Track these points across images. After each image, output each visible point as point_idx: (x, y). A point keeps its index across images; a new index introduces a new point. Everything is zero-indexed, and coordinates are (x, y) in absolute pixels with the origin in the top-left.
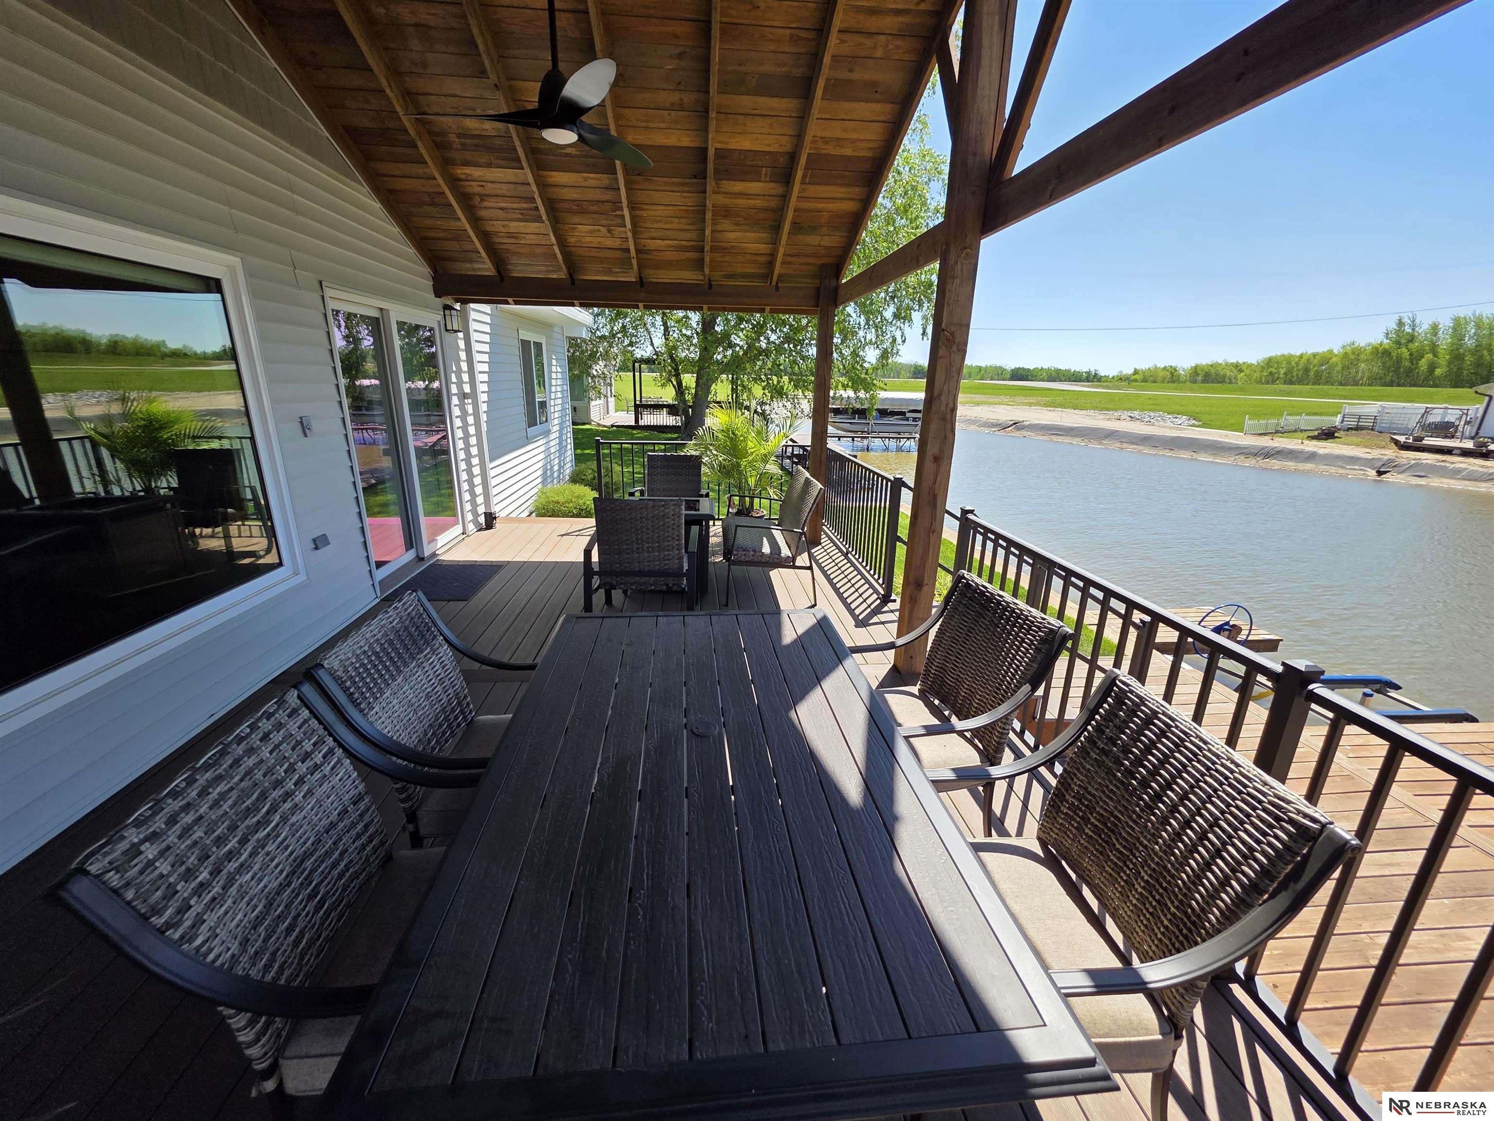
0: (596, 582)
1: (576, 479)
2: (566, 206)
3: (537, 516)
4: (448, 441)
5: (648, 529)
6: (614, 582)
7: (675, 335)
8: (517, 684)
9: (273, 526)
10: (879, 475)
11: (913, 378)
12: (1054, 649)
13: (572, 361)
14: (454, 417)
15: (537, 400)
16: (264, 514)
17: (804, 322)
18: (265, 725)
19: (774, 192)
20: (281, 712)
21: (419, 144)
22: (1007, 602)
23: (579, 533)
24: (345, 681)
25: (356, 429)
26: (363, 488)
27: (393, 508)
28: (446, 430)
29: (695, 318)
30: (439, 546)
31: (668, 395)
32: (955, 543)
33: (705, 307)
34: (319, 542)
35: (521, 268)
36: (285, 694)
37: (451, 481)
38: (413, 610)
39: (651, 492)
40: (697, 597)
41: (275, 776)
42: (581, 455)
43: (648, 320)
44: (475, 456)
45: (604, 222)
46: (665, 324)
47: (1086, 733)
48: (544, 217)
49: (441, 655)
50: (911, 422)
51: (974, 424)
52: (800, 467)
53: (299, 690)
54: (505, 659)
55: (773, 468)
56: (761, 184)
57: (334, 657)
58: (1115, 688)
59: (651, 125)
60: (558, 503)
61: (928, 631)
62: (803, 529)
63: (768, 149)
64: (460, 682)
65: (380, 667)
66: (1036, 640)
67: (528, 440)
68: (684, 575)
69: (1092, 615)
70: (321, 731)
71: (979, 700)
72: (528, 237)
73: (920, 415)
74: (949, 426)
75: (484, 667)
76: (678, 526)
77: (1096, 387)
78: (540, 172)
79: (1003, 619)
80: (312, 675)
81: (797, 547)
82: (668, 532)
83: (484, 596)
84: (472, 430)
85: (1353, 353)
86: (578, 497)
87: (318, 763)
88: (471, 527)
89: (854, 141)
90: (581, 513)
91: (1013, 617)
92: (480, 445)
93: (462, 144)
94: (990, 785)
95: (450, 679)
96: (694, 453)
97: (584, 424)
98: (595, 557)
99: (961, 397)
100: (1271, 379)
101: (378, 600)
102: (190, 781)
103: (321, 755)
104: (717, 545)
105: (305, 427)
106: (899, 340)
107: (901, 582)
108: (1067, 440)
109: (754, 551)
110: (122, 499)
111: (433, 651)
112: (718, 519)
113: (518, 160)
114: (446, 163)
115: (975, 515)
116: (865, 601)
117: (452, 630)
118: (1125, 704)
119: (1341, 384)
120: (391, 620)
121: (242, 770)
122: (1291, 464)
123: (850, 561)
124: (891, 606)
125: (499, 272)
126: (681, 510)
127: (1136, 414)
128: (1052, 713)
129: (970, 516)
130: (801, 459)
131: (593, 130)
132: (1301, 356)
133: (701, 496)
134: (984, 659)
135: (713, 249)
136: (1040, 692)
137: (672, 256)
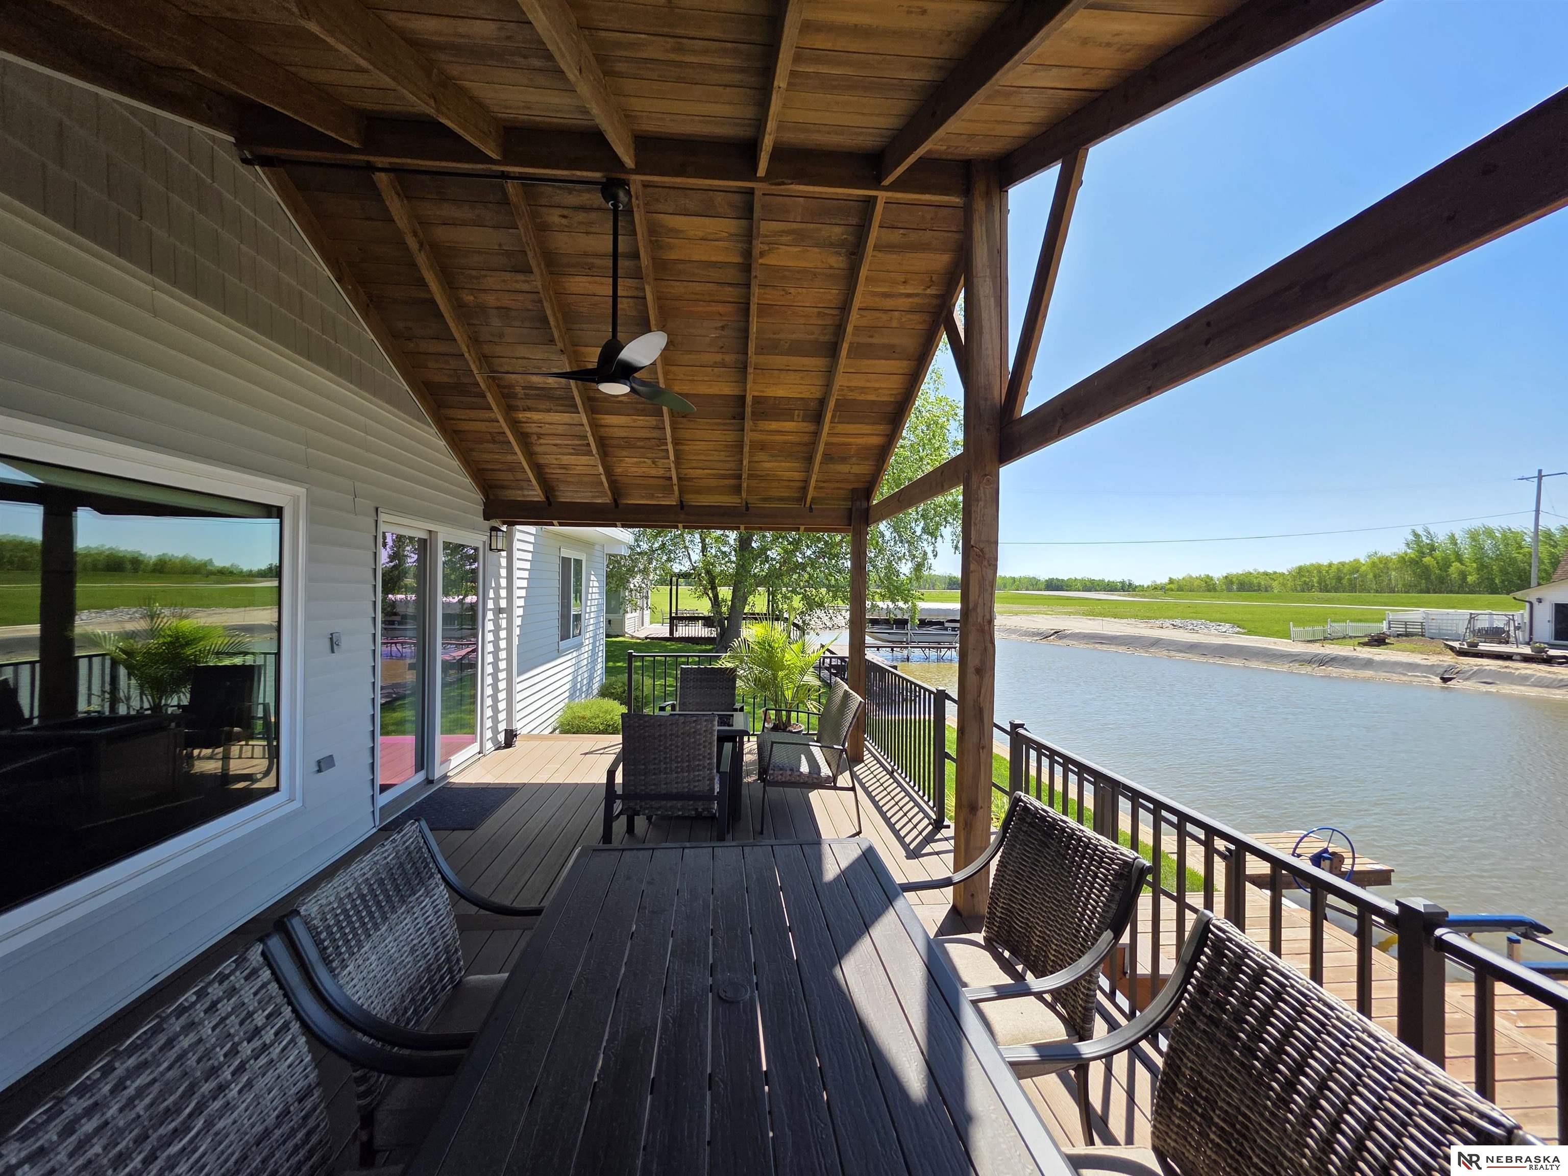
0: (618, 806)
1: (605, 692)
2: (615, 442)
3: (561, 733)
4: (477, 655)
5: (677, 747)
6: (638, 808)
7: (713, 551)
8: (519, 932)
9: (278, 746)
10: (921, 687)
11: (948, 589)
12: (1133, 885)
13: (609, 576)
14: (486, 631)
15: (573, 613)
16: (272, 733)
17: (838, 538)
18: (216, 991)
19: (807, 430)
20: (238, 973)
21: (489, 395)
22: (1072, 829)
23: (603, 751)
24: (321, 932)
25: (385, 643)
26: (382, 705)
27: (409, 727)
28: (476, 644)
29: (732, 536)
30: (451, 767)
31: (704, 607)
32: (1008, 758)
33: (742, 527)
34: (324, 764)
35: (568, 495)
36: (247, 950)
37: (475, 696)
38: (412, 843)
39: (683, 706)
40: (728, 824)
41: (211, 1062)
42: (612, 668)
43: (688, 537)
44: (503, 670)
45: (650, 455)
46: (703, 541)
47: (1186, 995)
48: (595, 451)
49: (435, 897)
50: (950, 632)
51: (1014, 633)
52: (839, 680)
53: (265, 944)
54: (507, 902)
55: (811, 680)
56: (794, 423)
57: (313, 901)
58: (1210, 935)
59: (695, 378)
60: (584, 718)
61: (988, 862)
62: (843, 745)
63: (799, 396)
64: (452, 932)
65: (364, 914)
66: (1111, 874)
67: (559, 653)
68: (715, 798)
69: (1169, 843)
70: (280, 999)
71: (1055, 950)
72: (578, 468)
73: (958, 625)
74: (988, 637)
75: (483, 912)
76: (710, 743)
77: (1133, 596)
78: (594, 416)
79: (1070, 849)
80: (284, 923)
81: (838, 766)
82: (699, 749)
83: (491, 825)
84: (503, 644)
85: (1381, 562)
86: (606, 712)
87: (268, 1042)
88: (489, 745)
89: (876, 389)
90: (608, 730)
91: (1081, 846)
92: (509, 659)
93: (525, 394)
94: (1082, 1067)
95: (441, 928)
96: (729, 665)
97: (617, 636)
98: (619, 778)
99: (997, 607)
100: (1306, 587)
101: (375, 830)
102: (107, 1070)
103: (273, 1031)
104: (751, 763)
105: (333, 643)
106: (930, 555)
107: (954, 804)
108: (1113, 648)
109: (792, 770)
110: (127, 718)
111: (428, 893)
112: (753, 735)
113: (576, 406)
114: (509, 409)
115: (1025, 729)
116: (915, 827)
117: (452, 868)
118: (1226, 956)
119: (1377, 591)
120: (386, 854)
121: (172, 1054)
122: (1348, 672)
123: (896, 781)
124: (945, 833)
125: (547, 498)
126: (714, 726)
127: (1178, 622)
128: (1144, 967)
129: (1021, 731)
130: (839, 670)
131: (643, 383)
132: (1330, 565)
133: (736, 710)
134: (1055, 899)
135: (750, 476)
136: (1125, 939)
137: (713, 483)
